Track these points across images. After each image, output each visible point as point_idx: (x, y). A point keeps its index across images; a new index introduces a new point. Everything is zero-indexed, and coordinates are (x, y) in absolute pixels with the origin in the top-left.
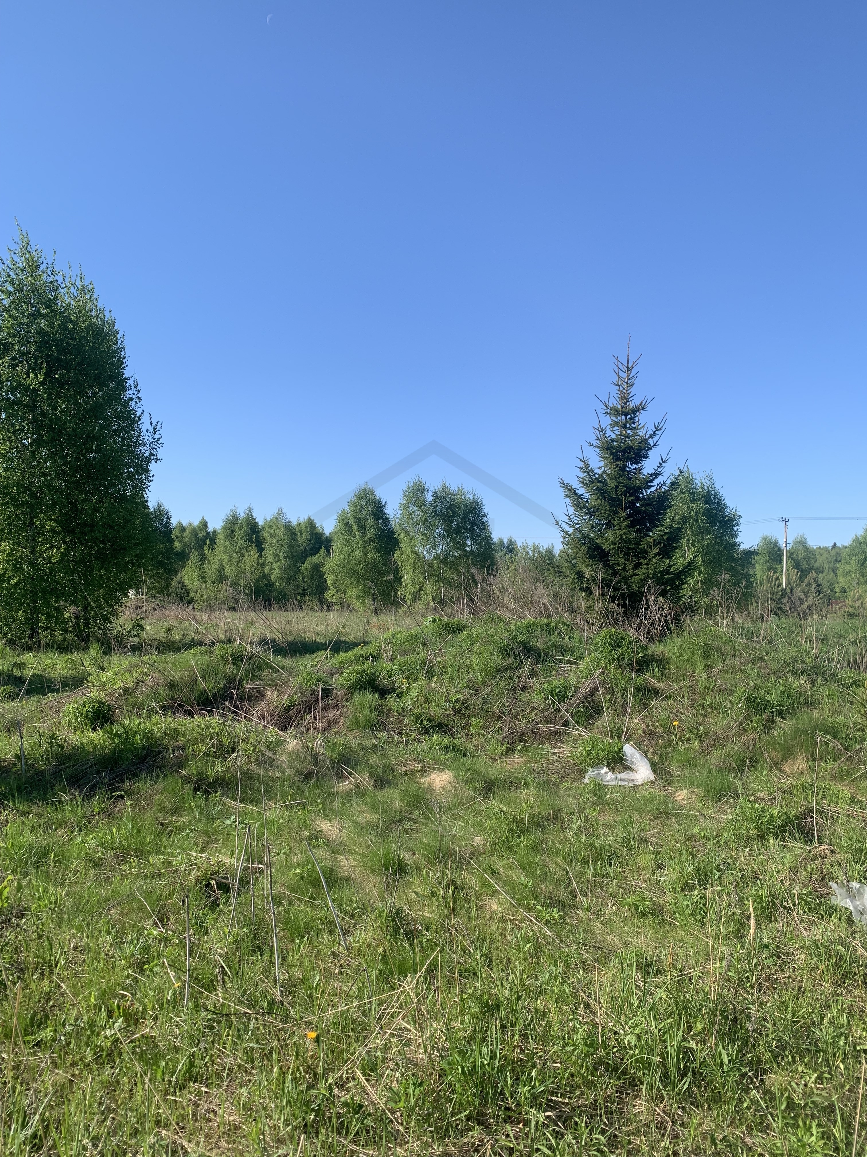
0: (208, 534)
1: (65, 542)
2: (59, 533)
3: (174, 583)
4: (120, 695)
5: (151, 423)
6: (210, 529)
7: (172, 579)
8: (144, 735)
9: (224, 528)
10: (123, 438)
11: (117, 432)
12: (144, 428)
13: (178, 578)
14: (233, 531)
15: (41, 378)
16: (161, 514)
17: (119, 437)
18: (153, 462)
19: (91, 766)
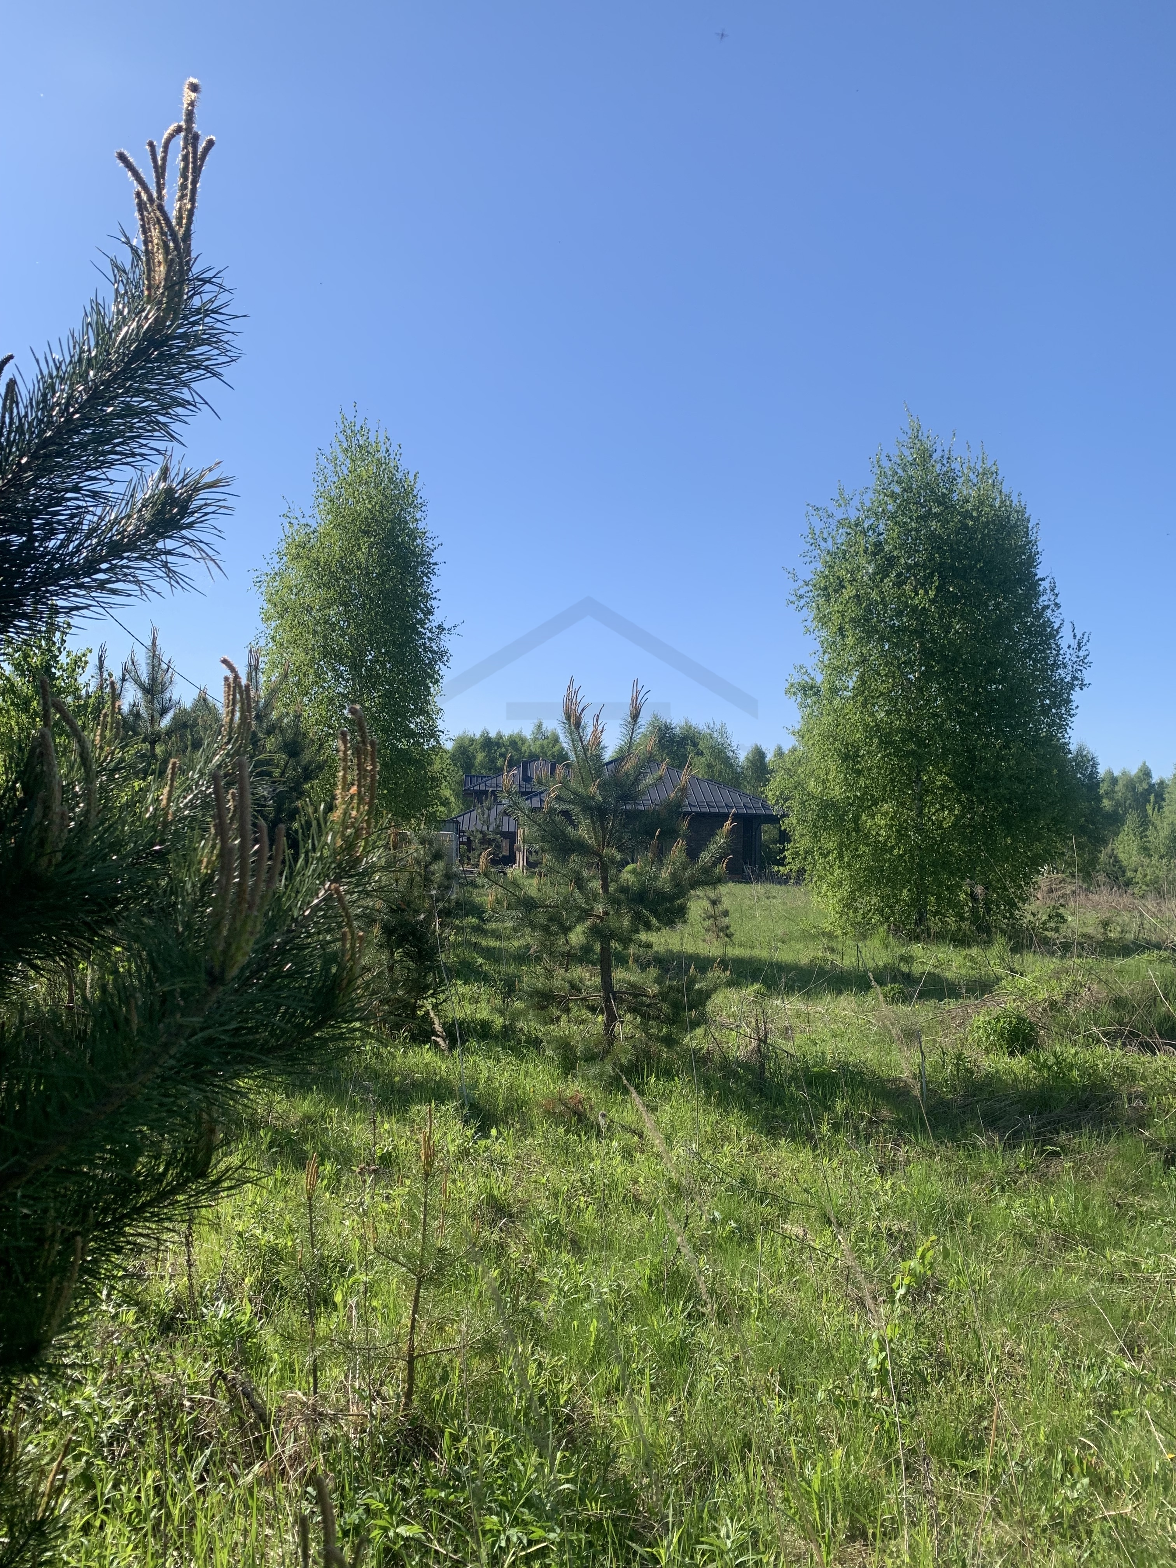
0: (1151, 786)
1: (959, 801)
2: (952, 790)
3: (1103, 857)
4: (1044, 1010)
5: (1075, 636)
6: (1155, 779)
7: (1101, 852)
8: (1083, 1072)
10: (1035, 661)
11: (1027, 653)
12: (1063, 644)
13: (1109, 850)
15: (932, 594)
16: (1085, 762)
17: (1030, 658)
18: (1077, 689)
19: (1012, 1104)
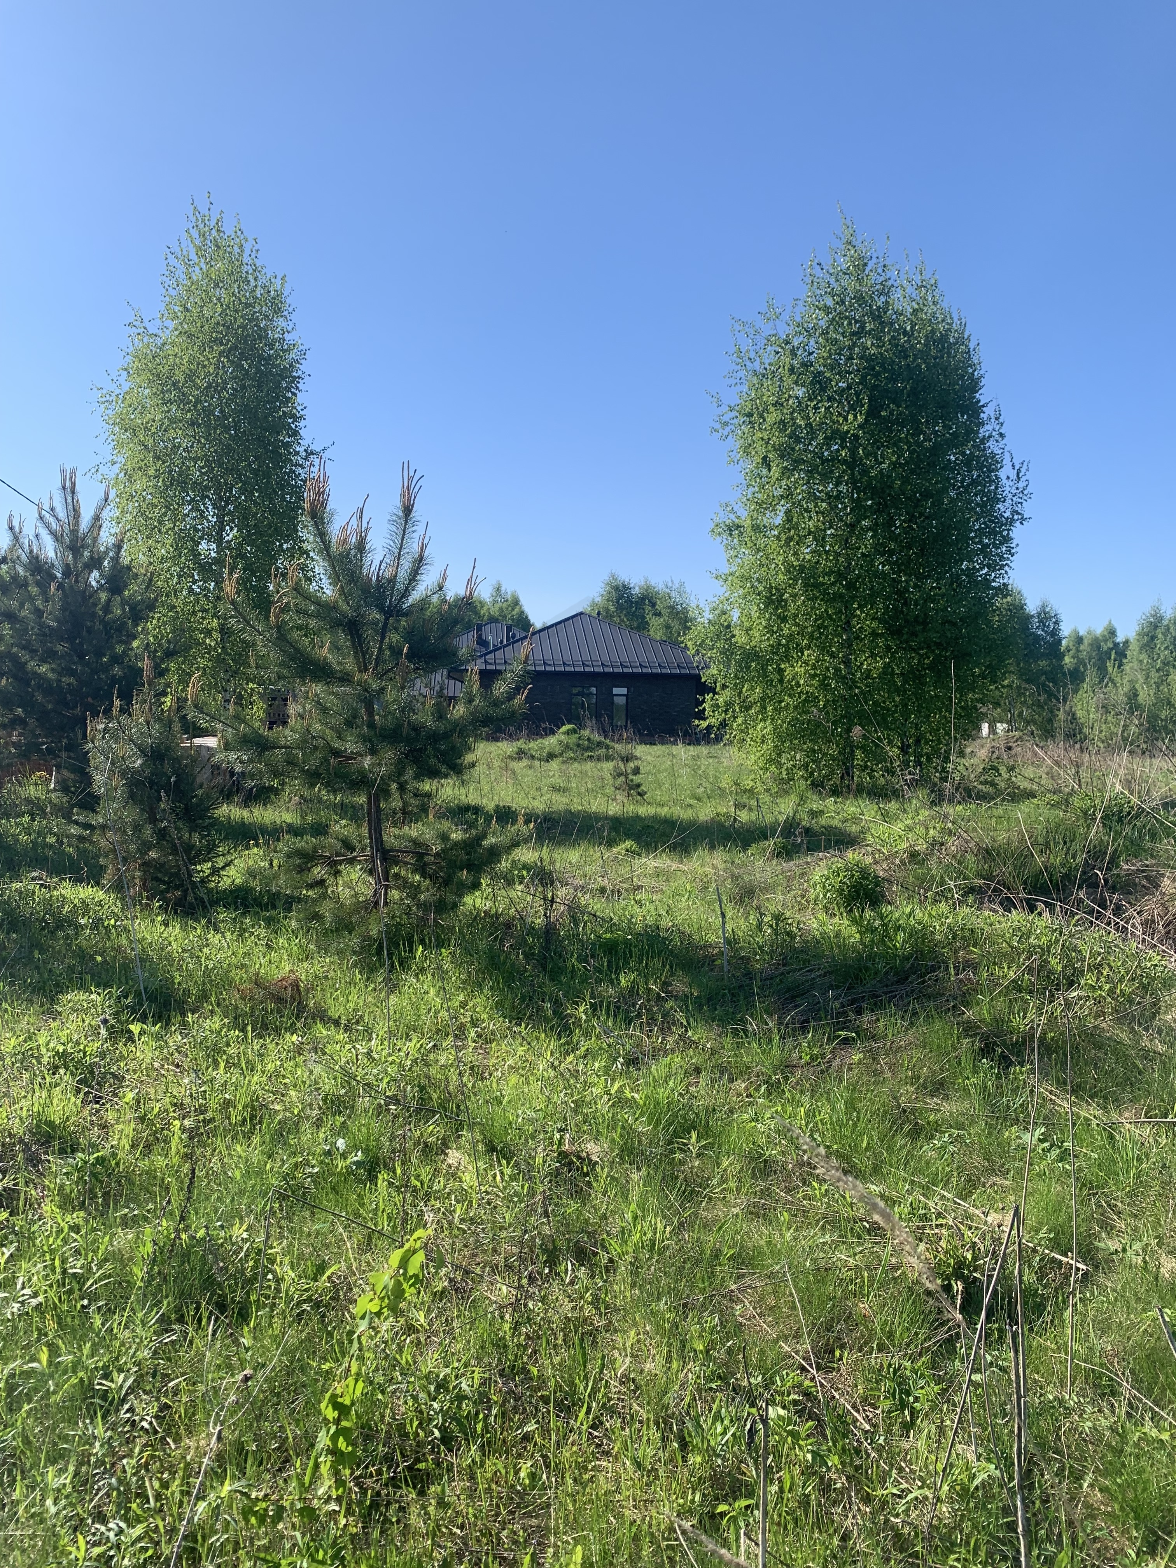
0: (1116, 645)
3: (1061, 715)
4: (903, 862)
5: (1013, 466)
6: (1120, 638)
7: (1059, 709)
8: (911, 935)
9: (1141, 634)
12: (1003, 475)
13: (1067, 707)
14: (1153, 638)
15: (862, 419)
16: (1046, 617)
18: (1018, 524)
